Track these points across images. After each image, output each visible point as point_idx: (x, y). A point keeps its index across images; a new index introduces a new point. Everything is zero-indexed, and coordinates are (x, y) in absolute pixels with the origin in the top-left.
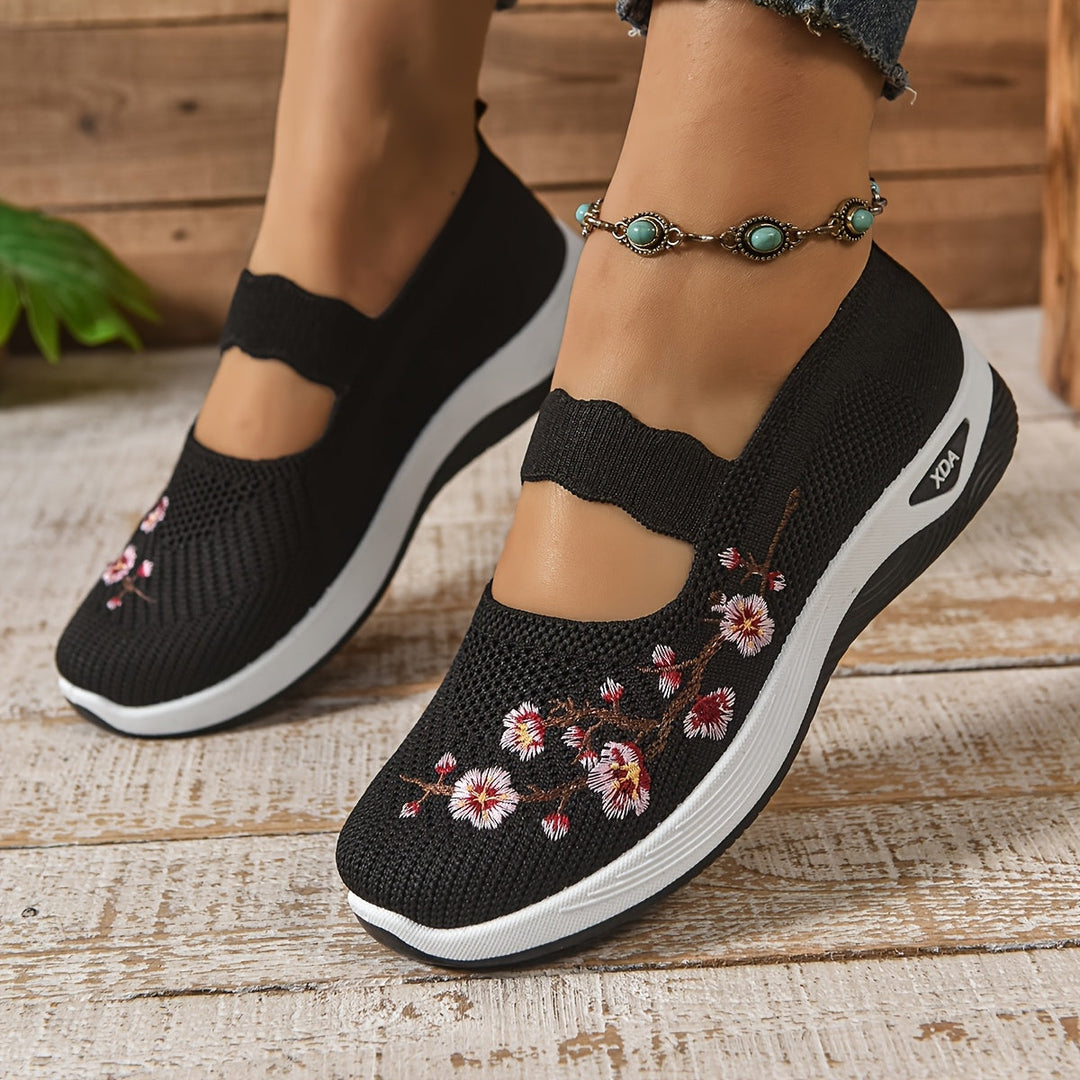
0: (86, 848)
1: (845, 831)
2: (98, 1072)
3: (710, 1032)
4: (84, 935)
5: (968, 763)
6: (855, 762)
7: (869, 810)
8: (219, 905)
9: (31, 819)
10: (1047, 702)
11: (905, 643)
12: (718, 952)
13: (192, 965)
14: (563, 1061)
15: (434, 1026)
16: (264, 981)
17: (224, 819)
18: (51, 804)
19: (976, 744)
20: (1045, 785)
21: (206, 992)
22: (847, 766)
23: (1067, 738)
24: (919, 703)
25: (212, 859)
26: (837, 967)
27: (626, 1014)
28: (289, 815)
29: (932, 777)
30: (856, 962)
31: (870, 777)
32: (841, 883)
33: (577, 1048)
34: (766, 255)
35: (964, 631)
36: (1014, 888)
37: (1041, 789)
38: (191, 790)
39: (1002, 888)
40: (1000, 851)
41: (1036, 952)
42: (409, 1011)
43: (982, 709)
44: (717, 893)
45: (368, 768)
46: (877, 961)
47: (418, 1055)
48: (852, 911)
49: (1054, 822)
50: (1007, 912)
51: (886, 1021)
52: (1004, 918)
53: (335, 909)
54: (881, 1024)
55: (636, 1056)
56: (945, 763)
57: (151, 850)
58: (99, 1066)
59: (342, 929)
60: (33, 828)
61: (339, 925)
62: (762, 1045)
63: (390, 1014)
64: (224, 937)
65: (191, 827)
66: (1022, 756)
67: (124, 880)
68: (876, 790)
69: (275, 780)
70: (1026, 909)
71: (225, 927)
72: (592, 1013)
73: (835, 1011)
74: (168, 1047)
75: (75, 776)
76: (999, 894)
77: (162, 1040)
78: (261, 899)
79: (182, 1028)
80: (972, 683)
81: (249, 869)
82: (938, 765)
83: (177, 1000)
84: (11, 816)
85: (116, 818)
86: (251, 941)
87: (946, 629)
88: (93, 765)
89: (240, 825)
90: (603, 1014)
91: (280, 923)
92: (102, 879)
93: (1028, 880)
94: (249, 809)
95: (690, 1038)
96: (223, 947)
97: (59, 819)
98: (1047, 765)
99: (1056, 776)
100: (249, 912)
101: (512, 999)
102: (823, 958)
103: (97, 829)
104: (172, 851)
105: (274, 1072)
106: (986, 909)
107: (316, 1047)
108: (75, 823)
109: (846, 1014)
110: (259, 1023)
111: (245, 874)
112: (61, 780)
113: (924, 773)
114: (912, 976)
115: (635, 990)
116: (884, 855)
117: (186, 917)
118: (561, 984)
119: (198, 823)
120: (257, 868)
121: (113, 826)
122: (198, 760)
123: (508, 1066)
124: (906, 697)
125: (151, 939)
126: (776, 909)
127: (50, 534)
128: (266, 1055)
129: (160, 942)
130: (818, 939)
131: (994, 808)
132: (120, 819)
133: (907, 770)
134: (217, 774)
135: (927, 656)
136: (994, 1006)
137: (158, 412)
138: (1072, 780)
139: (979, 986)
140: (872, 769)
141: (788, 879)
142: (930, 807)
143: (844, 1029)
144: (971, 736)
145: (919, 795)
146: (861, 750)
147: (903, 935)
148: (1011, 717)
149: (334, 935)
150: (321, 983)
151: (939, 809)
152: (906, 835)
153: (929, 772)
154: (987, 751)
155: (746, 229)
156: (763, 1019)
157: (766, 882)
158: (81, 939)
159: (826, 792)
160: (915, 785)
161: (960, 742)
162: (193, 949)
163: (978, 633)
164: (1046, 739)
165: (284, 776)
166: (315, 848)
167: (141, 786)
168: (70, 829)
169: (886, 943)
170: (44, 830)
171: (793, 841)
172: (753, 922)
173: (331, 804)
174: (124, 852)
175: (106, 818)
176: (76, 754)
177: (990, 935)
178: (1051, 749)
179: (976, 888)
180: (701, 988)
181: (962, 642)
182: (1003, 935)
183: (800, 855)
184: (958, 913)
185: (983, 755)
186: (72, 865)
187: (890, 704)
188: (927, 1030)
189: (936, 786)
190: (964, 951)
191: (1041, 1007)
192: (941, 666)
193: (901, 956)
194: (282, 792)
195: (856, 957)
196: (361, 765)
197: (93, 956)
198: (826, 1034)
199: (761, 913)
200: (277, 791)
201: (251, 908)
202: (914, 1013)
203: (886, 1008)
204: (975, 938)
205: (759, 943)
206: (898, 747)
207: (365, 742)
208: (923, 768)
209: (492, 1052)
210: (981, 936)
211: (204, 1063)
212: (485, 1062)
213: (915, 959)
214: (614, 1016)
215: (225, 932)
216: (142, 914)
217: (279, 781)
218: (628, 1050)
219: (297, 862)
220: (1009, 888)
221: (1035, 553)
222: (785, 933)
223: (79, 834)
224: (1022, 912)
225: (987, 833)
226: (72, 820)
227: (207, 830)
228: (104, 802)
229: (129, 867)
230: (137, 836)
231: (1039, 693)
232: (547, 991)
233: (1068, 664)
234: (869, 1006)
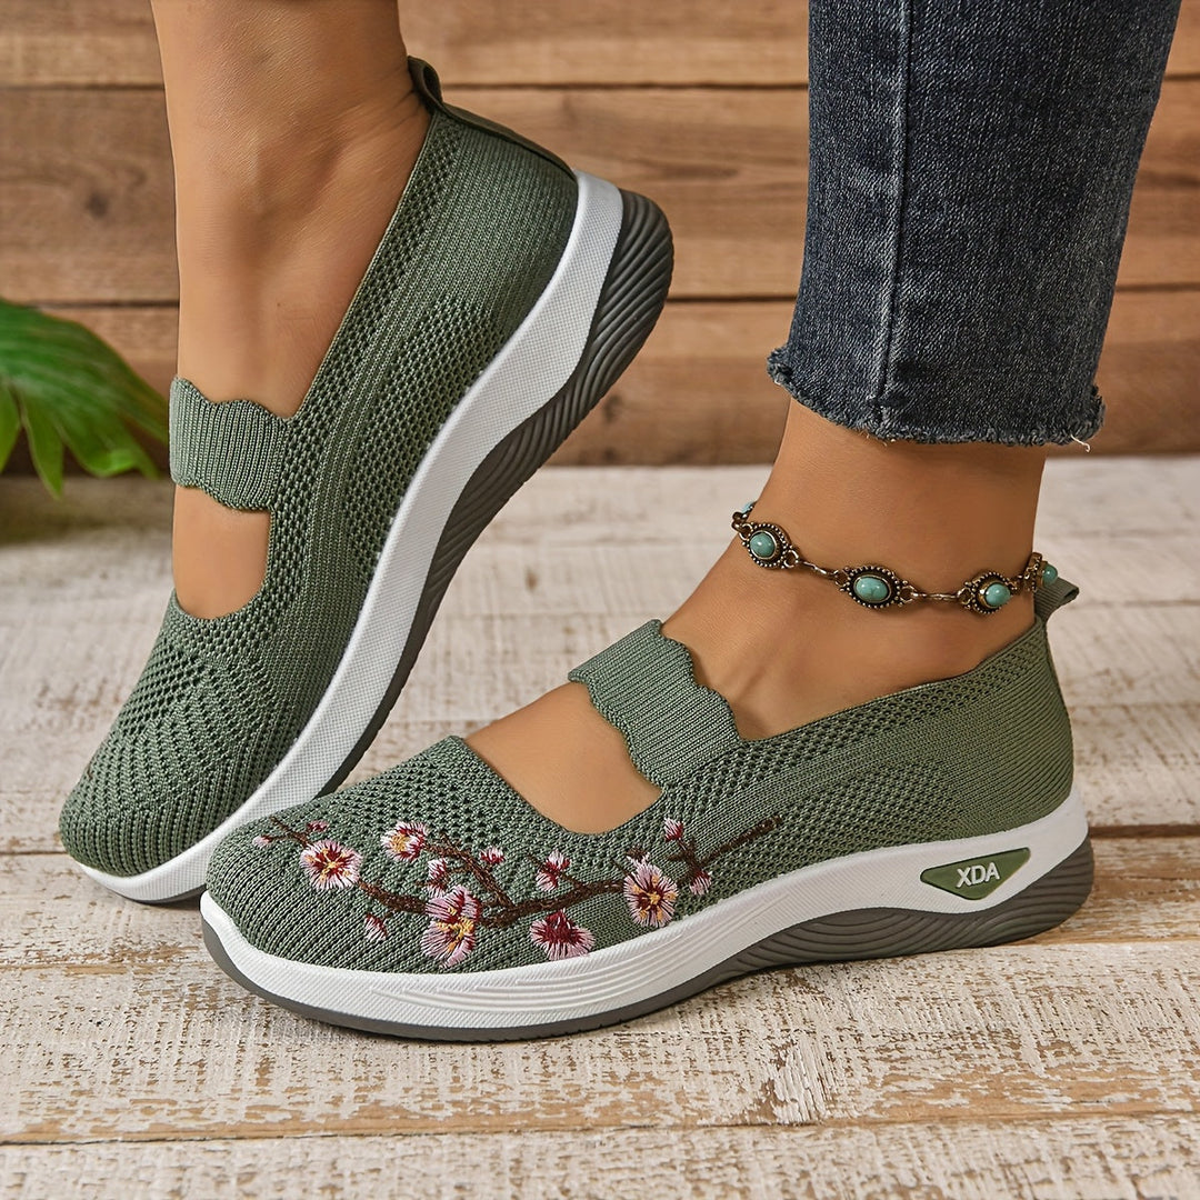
0: (132, 1146)
7: (1100, 1125)
9: (62, 1104)
17: (301, 1113)
18: (85, 1085)
25: (291, 1166)
28: (381, 1109)
29: (1175, 1083)
38: (257, 1071)
57: (214, 1151)
60: (64, 1116)
65: (261, 1121)
67: (184, 1192)
69: (360, 1061)
75: (113, 1047)
81: (337, 1181)
84: (35, 1099)
85: (167, 1106)
88: (133, 1032)
89: (322, 1121)
94: (331, 1100)
97: (96, 1106)
103: (143, 1121)
104: (239, 1155)
108: (116, 1111)
112: (95, 1053)
113: (1164, 1077)
116: (1126, 1189)
119: (270, 1117)
120: (348, 1180)
121: (163, 1117)
122: (263, 1029)
132: (172, 1108)
134: (288, 1050)
142: (1175, 1123)
145: (1160, 1107)
151: (1187, 1127)
152: (1150, 1162)
153: (1172, 1076)
160: (1155, 1093)
165: (372, 1057)
166: (417, 1155)
167: (196, 1064)
168: (111, 1119)
170: (78, 1119)
171: (1010, 1165)
173: (432, 1097)
174: (179, 1152)
175: (154, 1106)
176: (111, 1016)
186: (116, 1170)
189: (1180, 1096)
194: (370, 1077)
200: (363, 1076)
217: (367, 1064)
219: (396, 1175)
223: (121, 1127)
226: (113, 1107)
227: (280, 1127)
228: (149, 1083)
229: (188, 1174)
230: (195, 1131)
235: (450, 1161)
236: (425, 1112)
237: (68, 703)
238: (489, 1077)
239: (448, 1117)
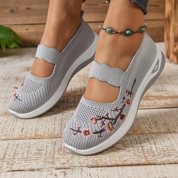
0: (3, 141)
1: (132, 140)
5: (153, 127)
6: (134, 126)
7: (136, 136)
8: (24, 153)
10: (167, 115)
11: (143, 104)
12: (110, 164)
13: (18, 165)
16: (31, 168)
17: (26, 136)
19: (155, 123)
21: (20, 170)
23: (170, 122)
24: (145, 115)
25: (24, 143)
26: (130, 167)
27: (93, 176)
28: (38, 135)
29: (147, 129)
30: (134, 166)
31: (137, 129)
32: (131, 150)
35: (153, 101)
36: (161, 152)
37: (166, 132)
38: (21, 130)
40: (159, 144)
41: (165, 165)
42: (56, 175)
43: (156, 116)
45: (52, 126)
46: (137, 166)
48: (133, 156)
49: (168, 139)
50: (160, 157)
53: (44, 154)
56: (149, 127)
57: (14, 141)
59: (45, 158)
61: (44, 157)
63: (52, 176)
64: (24, 159)
66: (162, 125)
67: (8, 147)
68: (138, 132)
71: (25, 157)
72: (87, 176)
73: (130, 176)
75: (2, 127)
76: (159, 153)
78: (31, 152)
80: (154, 111)
82: (148, 127)
83: (15, 172)
85: (8, 135)
86: (29, 160)
87: (150, 101)
88: (5, 125)
89: (29, 137)
90: (89, 176)
91: (34, 157)
92: (5, 147)
93: (163, 150)
94: (31, 134)
96: (24, 161)
100: (29, 154)
101: (74, 173)
102: (128, 165)
103: (4, 137)
104: (17, 142)
106: (156, 156)
108: (1, 136)
109: (132, 177)
110: (29, 177)
111: (29, 147)
114: (143, 169)
115: (95, 171)
116: (139, 145)
117: (18, 155)
118: (82, 170)
119: (22, 136)
120: (31, 145)
121: (7, 137)
122: (23, 124)
124: (143, 114)
125: (12, 159)
126: (120, 155)
127: (3, 81)
129: (14, 160)
130: (127, 162)
131: (158, 136)
133: (143, 128)
134: (26, 127)
135: (146, 106)
136: (158, 176)
137: (23, 59)
138: (171, 130)
139: (155, 172)
141: (122, 149)
142: (147, 135)
144: (154, 121)
145: (145, 133)
146: (135, 124)
147: (142, 161)
148: (160, 118)
149: (43, 159)
150: (41, 169)
151: (148, 136)
152: (143, 141)
157: (118, 150)
159: (129, 132)
160: (144, 131)
161: (152, 122)
162: (19, 162)
163: (155, 102)
164: (166, 122)
165: (37, 127)
166: (41, 141)
167: (13, 129)
169: (139, 163)
171: (123, 142)
172: (116, 158)
173: (45, 133)
174: (9, 142)
175: (6, 135)
176: (3, 122)
177: (157, 161)
178: (167, 124)
179: (155, 152)
180: (107, 171)
181: (152, 104)
182: (159, 161)
183: (124, 145)
184: (151, 157)
185: (156, 125)
187: (140, 115)
189: (148, 131)
190: (153, 164)
191: (166, 176)
192: (149, 108)
193: (141, 165)
194: (37, 131)
195: (134, 165)
196: (50, 125)
197: (2, 163)
199: (117, 156)
201: (30, 154)
203: (139, 176)
204: (154, 162)
205: (117, 162)
206: (141, 123)
207: (52, 121)
208: (146, 127)
213: (144, 166)
214: (91, 177)
215: (25, 158)
216: (11, 154)
217: (36, 128)
219: (38, 144)
221: (164, 87)
223: (2, 138)
224: (163, 157)
225: (157, 141)
227: (23, 138)
228: (6, 132)
229: (9, 145)
230: (11, 138)
231: (165, 113)
232: (80, 171)
233: (170, 108)
234: (136, 176)
235: (46, 142)
236: (44, 135)
237: (4, 79)
238: (53, 130)
239: (47, 136)
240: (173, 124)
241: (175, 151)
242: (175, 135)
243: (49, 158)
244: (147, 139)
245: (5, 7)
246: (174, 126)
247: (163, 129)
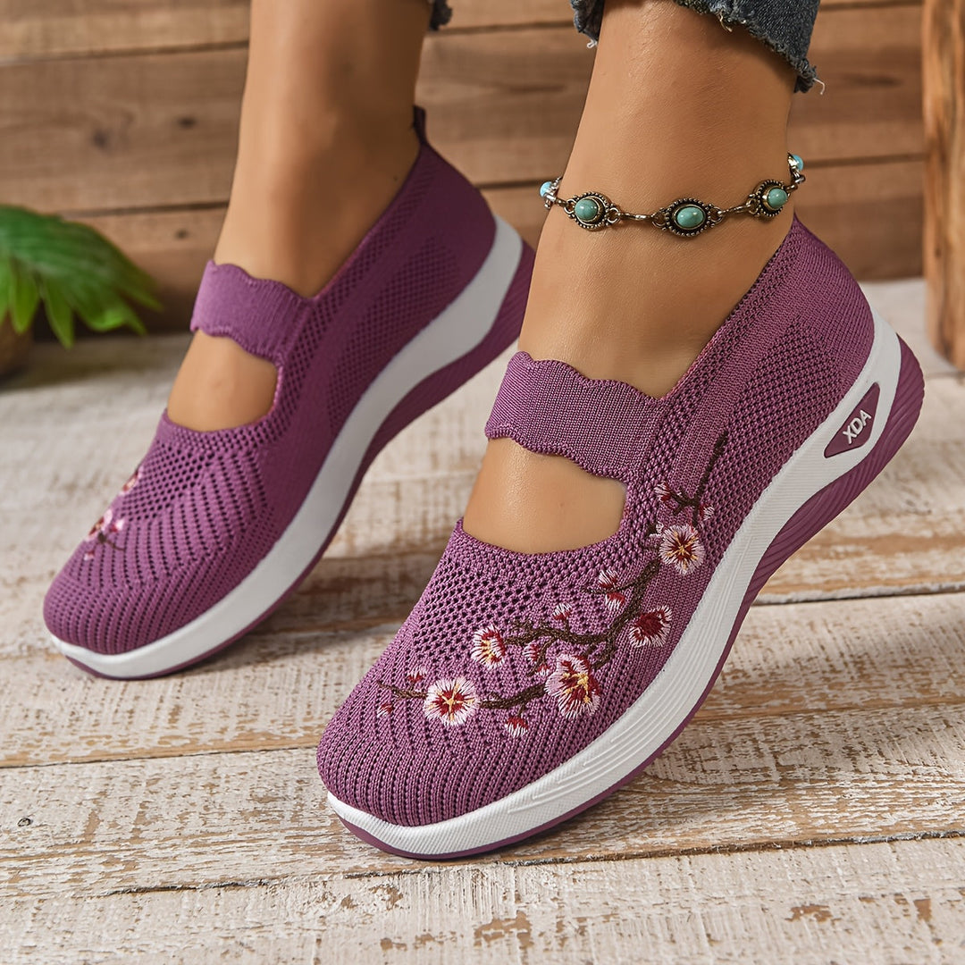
0: (77, 765)
1: (735, 740)
2: (75, 959)
3: (607, 917)
4: (70, 841)
5: (848, 679)
6: (748, 681)
7: (757, 722)
8: (188, 813)
9: (31, 742)
10: (921, 625)
11: (798, 576)
12: (618, 846)
13: (162, 866)
14: (478, 944)
15: (368, 914)
16: (223, 879)
17: (197, 739)
18: (49, 729)
19: (856, 663)
20: (914, 698)
21: (173, 888)
22: (741, 684)
23: (936, 656)
24: (808, 628)
25: (184, 773)
26: (721, 859)
27: (536, 903)
28: (253, 734)
29: (815, 692)
30: (738, 854)
31: (761, 693)
32: (729, 786)
33: (490, 932)
34: (690, 232)
35: (850, 564)
36: (881, 788)
37: (911, 701)
38: (170, 714)
39: (870, 788)
40: (870, 755)
41: (897, 843)
42: (347, 903)
43: (863, 632)
44: (620, 796)
45: (324, 693)
46: (757, 853)
47: (353, 940)
48: (738, 810)
49: (919, 730)
50: (872, 808)
51: (762, 905)
52: (869, 814)
53: (288, 815)
54: (757, 908)
55: (542, 939)
56: (827, 679)
57: (133, 766)
58: (77, 953)
59: (293, 832)
60: (32, 749)
61: (291, 829)
62: (653, 927)
63: (330, 905)
64: (191, 841)
65: (169, 746)
66: (895, 673)
67: (108, 793)
68: (766, 704)
69: (242, 704)
70: (890, 806)
71: (191, 832)
72: (506, 902)
73: (717, 896)
74: (138, 936)
75: (71, 704)
76: (867, 793)
77: (133, 930)
78: (224, 807)
79: (150, 920)
80: (856, 610)
81: (216, 782)
82: (821, 682)
83: (147, 895)
84: (14, 739)
85: (104, 740)
86: (215, 844)
87: (835, 561)
88: (87, 694)
89: (211, 744)
90: (516, 902)
91: (240, 828)
92: (89, 793)
93: (892, 781)
94: (219, 730)
95: (589, 922)
96: (189, 850)
97: (55, 742)
98: (916, 680)
99: (924, 689)
100: (214, 819)
101: (437, 890)
102: (710, 851)
103: (87, 749)
104: (150, 767)
105: (228, 956)
106: (855, 806)
107: (265, 935)
108: (69, 744)
109: (726, 900)
110: (217, 914)
111: (212, 786)
112: (58, 707)
113: (808, 689)
114: (786, 866)
115: (544, 881)
116: (769, 761)
117: (159, 824)
118: (480, 877)
119: (175, 743)
120: (223, 780)
121: (101, 746)
122: (178, 688)
123: (431, 949)
124: (796, 623)
125: (128, 843)
126: (671, 809)
127: (63, 496)
128: (221, 942)
129: (136, 846)
130: (706, 835)
131: (868, 718)
132: (107, 740)
133: (794, 686)
134: (193, 700)
135: (817, 587)
136: (856, 890)
138: (938, 693)
139: (845, 873)
140: (764, 686)
141: (683, 783)
142: (811, 718)
143: (724, 913)
144: (852, 656)
145: (803, 708)
146: (755, 669)
147: (781, 830)
148: (888, 639)
149: (286, 838)
150: (273, 879)
151: (819, 720)
152: (789, 743)
153: (814, 688)
154: (865, 669)
155: (673, 209)
156: (654, 905)
157: (664, 786)
158: (68, 844)
159: (722, 707)
160: (800, 699)
161: (841, 662)
162: (163, 851)
163: (863, 566)
164: (917, 657)
165: (251, 701)
166: (274, 762)
167: (128, 712)
168: (64, 750)
169: (766, 837)
170: (42, 751)
171: (690, 750)
172: (650, 820)
173: (290, 725)
174: (109, 768)
175: (96, 740)
176: (73, 685)
177: (857, 829)
179: (848, 788)
180: (601, 879)
181: (848, 574)
182: (869, 829)
183: (695, 762)
184: (830, 810)
185: (861, 672)
186: (64, 780)
187: (783, 629)
188: (797, 912)
189: (818, 700)
190: (834, 843)
191: (898, 891)
192: (829, 595)
193: (779, 848)
194: (249, 714)
195: (739, 850)
196: (318, 689)
197: (77, 859)
198: (709, 918)
199: (658, 813)
200: (244, 714)
201: (216, 815)
202: (787, 898)
203: (762, 894)
204: (844, 832)
205: (654, 839)
206: (787, 666)
207: (323, 670)
208: (808, 684)
209: (416, 937)
210: (849, 830)
211: (167, 949)
212: (410, 946)
213: (790, 851)
214: (525, 904)
215: (192, 836)
216: (121, 822)
217: (246, 705)
218: (535, 934)
219: (258, 775)
220: (876, 788)
221: (918, 496)
222: (678, 830)
223: (72, 754)
224: (887, 808)
225: (860, 740)
226: (66, 742)
227: (182, 749)
228: (94, 726)
229: (113, 781)
230: (122, 754)
231: (914, 617)
232: (468, 883)
233: (942, 591)
234: (747, 892)
235: (296, 766)
236: (284, 735)
237: (71, 488)
239: (300, 738)
240: (951, 664)
241: (952, 782)
242: (957, 715)
243: (312, 833)
244: (813, 733)
245: (64, 121)
246: (955, 672)
247: (898, 687)
